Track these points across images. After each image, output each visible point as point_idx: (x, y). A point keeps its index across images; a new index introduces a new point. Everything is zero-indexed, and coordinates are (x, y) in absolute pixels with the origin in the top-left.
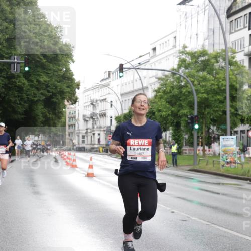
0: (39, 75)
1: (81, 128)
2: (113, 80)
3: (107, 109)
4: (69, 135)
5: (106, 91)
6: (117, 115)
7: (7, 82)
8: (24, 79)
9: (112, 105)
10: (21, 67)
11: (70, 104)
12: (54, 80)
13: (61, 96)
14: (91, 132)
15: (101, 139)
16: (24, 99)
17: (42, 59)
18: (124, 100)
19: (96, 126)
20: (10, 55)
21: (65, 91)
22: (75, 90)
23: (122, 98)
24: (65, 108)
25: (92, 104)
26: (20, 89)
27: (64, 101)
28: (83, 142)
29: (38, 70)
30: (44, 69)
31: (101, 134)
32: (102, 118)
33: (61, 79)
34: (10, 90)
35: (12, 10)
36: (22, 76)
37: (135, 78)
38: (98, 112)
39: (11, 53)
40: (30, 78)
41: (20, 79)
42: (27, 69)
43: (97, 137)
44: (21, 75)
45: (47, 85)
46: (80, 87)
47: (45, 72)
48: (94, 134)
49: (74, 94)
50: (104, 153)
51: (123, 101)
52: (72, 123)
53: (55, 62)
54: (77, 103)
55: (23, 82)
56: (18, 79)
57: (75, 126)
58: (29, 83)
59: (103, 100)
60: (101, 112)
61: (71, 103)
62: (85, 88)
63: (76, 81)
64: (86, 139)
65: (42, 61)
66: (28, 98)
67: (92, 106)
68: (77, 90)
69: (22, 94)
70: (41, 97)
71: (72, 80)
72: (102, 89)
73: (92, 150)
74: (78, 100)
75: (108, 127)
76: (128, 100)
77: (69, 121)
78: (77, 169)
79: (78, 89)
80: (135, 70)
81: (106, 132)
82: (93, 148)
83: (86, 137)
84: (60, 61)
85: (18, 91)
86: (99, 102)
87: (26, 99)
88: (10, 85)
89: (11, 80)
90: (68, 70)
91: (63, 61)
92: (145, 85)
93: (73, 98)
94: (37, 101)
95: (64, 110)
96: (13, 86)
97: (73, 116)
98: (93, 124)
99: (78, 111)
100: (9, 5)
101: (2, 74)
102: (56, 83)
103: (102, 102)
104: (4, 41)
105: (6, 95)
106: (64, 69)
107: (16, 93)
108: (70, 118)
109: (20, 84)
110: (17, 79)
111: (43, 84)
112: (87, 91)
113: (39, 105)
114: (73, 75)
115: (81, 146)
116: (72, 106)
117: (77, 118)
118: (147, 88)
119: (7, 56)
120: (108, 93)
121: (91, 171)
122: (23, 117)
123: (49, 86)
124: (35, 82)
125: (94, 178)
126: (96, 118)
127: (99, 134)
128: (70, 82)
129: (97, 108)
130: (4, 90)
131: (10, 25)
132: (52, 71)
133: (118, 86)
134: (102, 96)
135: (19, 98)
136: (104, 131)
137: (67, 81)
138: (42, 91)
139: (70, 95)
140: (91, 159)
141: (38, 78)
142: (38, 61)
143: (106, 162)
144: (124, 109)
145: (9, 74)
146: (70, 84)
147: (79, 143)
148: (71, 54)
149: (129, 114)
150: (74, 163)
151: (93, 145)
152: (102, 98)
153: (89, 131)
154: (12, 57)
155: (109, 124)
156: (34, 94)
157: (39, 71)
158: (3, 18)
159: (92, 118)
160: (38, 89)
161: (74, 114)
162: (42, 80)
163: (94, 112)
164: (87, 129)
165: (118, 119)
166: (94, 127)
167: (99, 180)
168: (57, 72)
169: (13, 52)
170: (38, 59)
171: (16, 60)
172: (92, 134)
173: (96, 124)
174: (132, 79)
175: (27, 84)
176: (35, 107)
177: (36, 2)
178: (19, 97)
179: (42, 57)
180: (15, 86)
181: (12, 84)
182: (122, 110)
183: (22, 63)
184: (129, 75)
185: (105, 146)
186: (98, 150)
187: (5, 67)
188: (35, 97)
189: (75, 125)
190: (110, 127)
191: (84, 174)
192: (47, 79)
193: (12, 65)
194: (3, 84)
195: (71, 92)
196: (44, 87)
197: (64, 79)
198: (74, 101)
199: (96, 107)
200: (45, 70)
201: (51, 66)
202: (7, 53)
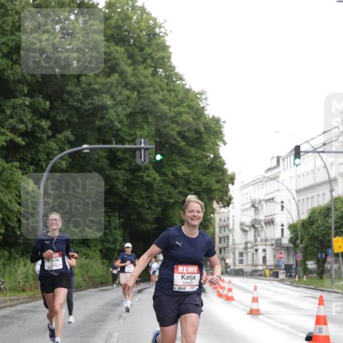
0: (175, 166)
1: (237, 241)
2: (284, 169)
3: (275, 212)
4: (220, 252)
5: (272, 186)
6: (291, 222)
7: (130, 177)
8: (154, 172)
9: (282, 207)
10: (150, 154)
11: (221, 207)
12: (197, 172)
13: (207, 195)
14: (252, 248)
15: (268, 258)
16: (154, 201)
17: (179, 142)
18: (301, 198)
19: (259, 239)
20: (134, 137)
21: (214, 188)
22: (227, 187)
23: (298, 197)
24: (213, 213)
25: (253, 206)
26: (149, 187)
27: (213, 203)
28: (241, 262)
29: (174, 158)
30: (183, 155)
31: (267, 250)
32: (268, 227)
33: (208, 170)
34: (134, 189)
35: (137, 71)
36: (151, 168)
37: (318, 165)
38: (261, 217)
39: (135, 134)
40: (163, 170)
41: (149, 172)
42: (159, 157)
43: (261, 254)
44: (151, 166)
45: (188, 179)
46: (235, 181)
47: (184, 161)
48: (256, 250)
49: (227, 191)
50: (272, 278)
51: (299, 201)
52: (224, 234)
53: (198, 145)
54: (231, 205)
55: (153, 176)
56: (147, 172)
57: (228, 239)
58: (162, 178)
59: (269, 200)
60: (267, 218)
61: (222, 205)
62: (242, 182)
63: (230, 172)
64: (244, 258)
65: (179, 145)
66: (160, 200)
67: (253, 209)
68: (230, 186)
69: (152, 193)
70: (179, 198)
71: (224, 171)
72: (268, 184)
73: (254, 274)
74: (232, 201)
75: (277, 240)
76: (308, 198)
77: (220, 232)
78: (233, 302)
79: (233, 184)
80: (317, 154)
81: (274, 247)
82: (256, 271)
83: (245, 255)
84: (205, 143)
85: (146, 190)
86: (263, 203)
87: (158, 201)
88: (134, 181)
89: (136, 174)
90: (217, 157)
91: (210, 143)
92: (332, 176)
93: (225, 198)
94: (174, 203)
95: (212, 215)
96: (139, 182)
97: (225, 224)
98: (255, 236)
99: (233, 216)
100: (131, 65)
101: (123, 165)
102: (200, 176)
103: (269, 203)
104: (125, 118)
105: (130, 196)
106: (212, 156)
107: (143, 192)
108: (221, 228)
109: (149, 179)
110: (144, 172)
111: (182, 178)
112: (245, 186)
113: (176, 209)
114: (224, 164)
115: (237, 268)
116: (223, 210)
117: (231, 227)
118: (335, 180)
119: (130, 138)
120: (276, 189)
121: (255, 306)
122: (154, 227)
123: (191, 182)
124: (170, 176)
125: (260, 316)
126: (259, 226)
127: (264, 251)
128: (220, 174)
129: (261, 211)
130: (126, 188)
131: (133, 93)
132: (194, 159)
133: (291, 177)
134: (268, 194)
135: (148, 200)
136: (272, 245)
137: (216, 174)
138: (180, 189)
139: (221, 193)
140: (256, 288)
141: (174, 169)
142: (173, 144)
143: (276, 292)
144: (300, 213)
145: (133, 164)
146: (221, 177)
147: (235, 264)
148: (221, 132)
149: (309, 221)
150: (230, 294)
151: (256, 266)
152: (268, 197)
153: (249, 245)
154: (137, 141)
155: (278, 235)
156: (170, 193)
157: (175, 160)
158: (123, 83)
159: (253, 226)
160: (174, 186)
161: (227, 222)
162: (179, 172)
163: (257, 217)
164: (246, 243)
165: (293, 228)
166: (256, 241)
167: (267, 320)
168: (202, 160)
169: (138, 133)
170: (173, 142)
171: (143, 145)
172: (253, 250)
173: (259, 235)
174: (312, 167)
175: (158, 178)
176: (171, 212)
177: (169, 58)
178: (147, 197)
179: (179, 139)
180: (142, 182)
181: (138, 180)
182: (299, 214)
183: (152, 148)
184: (307, 162)
185: (273, 267)
186: (263, 273)
187: (127, 156)
188: (170, 198)
189: (228, 237)
190: (280, 239)
191: (244, 309)
192: (186, 171)
193: (138, 152)
194: (123, 180)
195: (222, 189)
196: (184, 182)
197: (212, 170)
198: (227, 203)
199: (258, 210)
200: (184, 158)
201: (193, 151)
202: (129, 135)
